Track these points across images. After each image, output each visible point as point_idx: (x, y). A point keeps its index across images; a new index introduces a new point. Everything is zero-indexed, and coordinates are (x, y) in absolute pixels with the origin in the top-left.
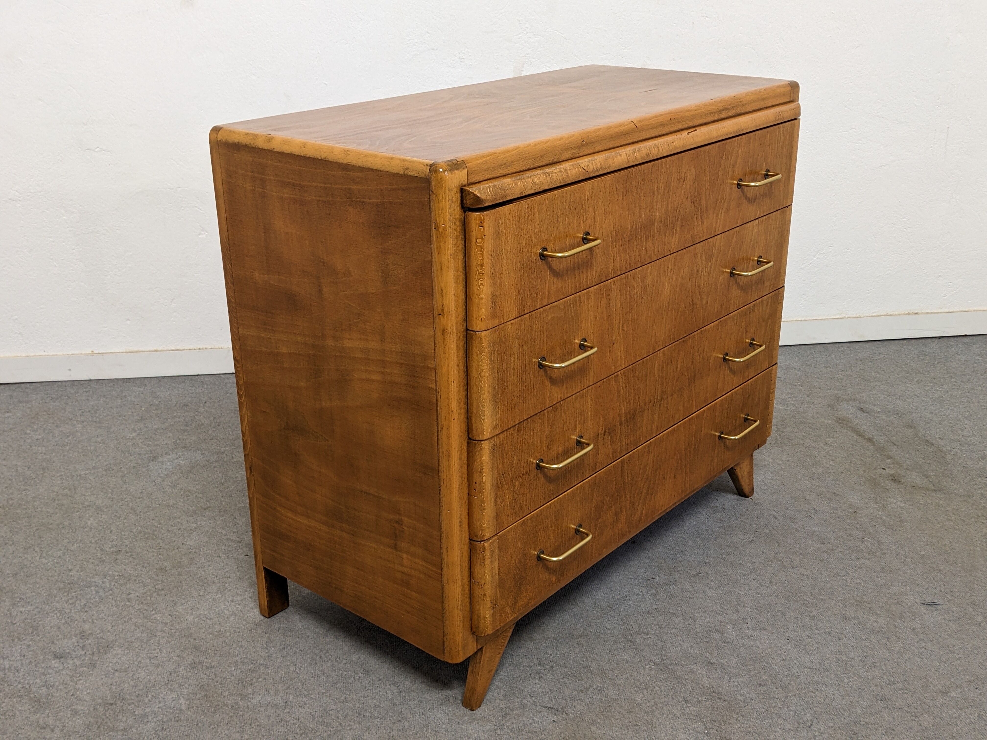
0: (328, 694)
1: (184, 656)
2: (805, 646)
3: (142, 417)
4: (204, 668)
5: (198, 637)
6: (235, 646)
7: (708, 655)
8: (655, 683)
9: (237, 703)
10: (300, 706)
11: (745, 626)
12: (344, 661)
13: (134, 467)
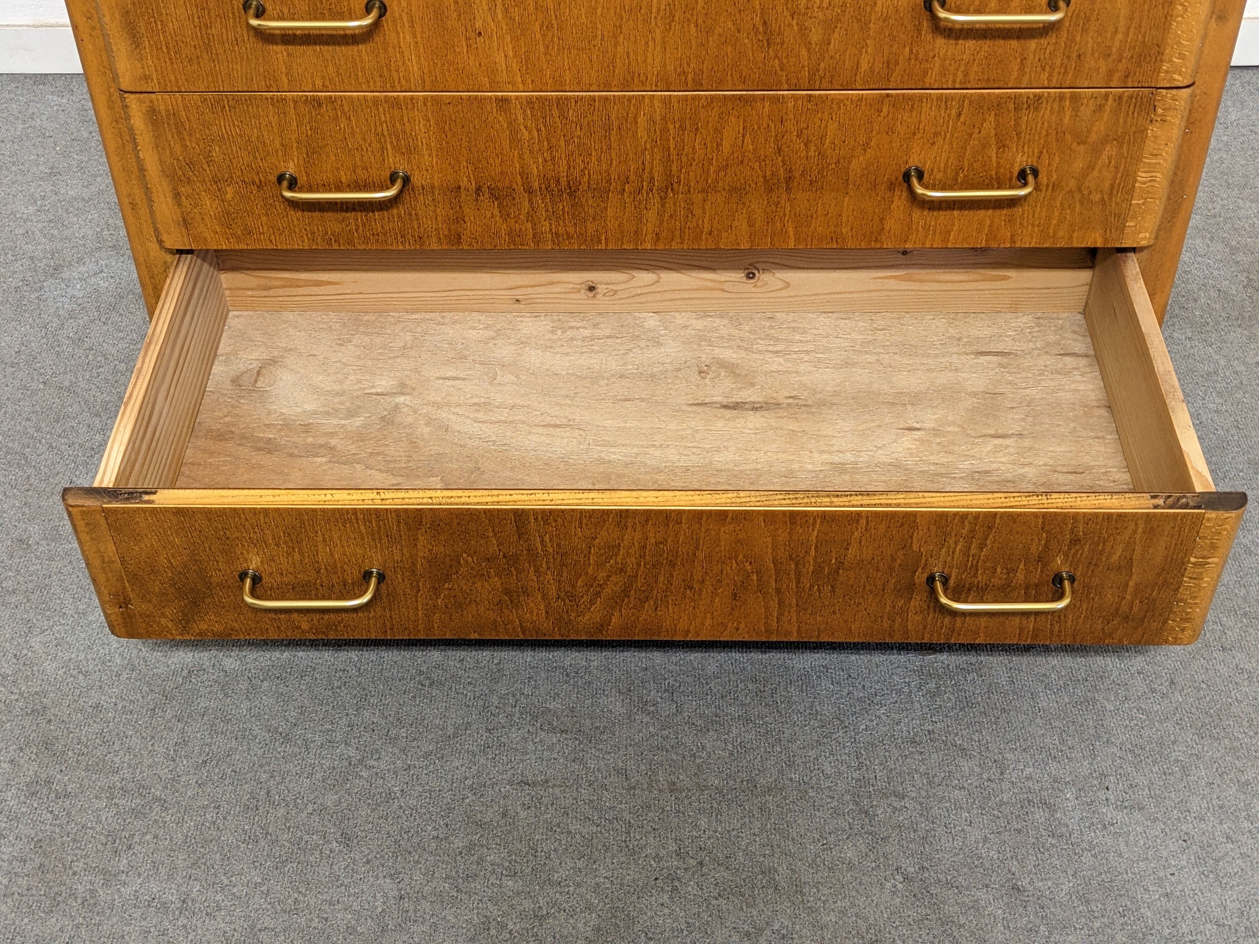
0: (264, 888)
1: (22, 761)
2: (1217, 861)
3: (52, 168)
4: (53, 795)
5: (56, 716)
6: (116, 747)
7: (1014, 866)
8: (897, 928)
9: (93, 892)
10: (207, 914)
11: (1102, 795)
12: (310, 808)
13: (17, 289)
